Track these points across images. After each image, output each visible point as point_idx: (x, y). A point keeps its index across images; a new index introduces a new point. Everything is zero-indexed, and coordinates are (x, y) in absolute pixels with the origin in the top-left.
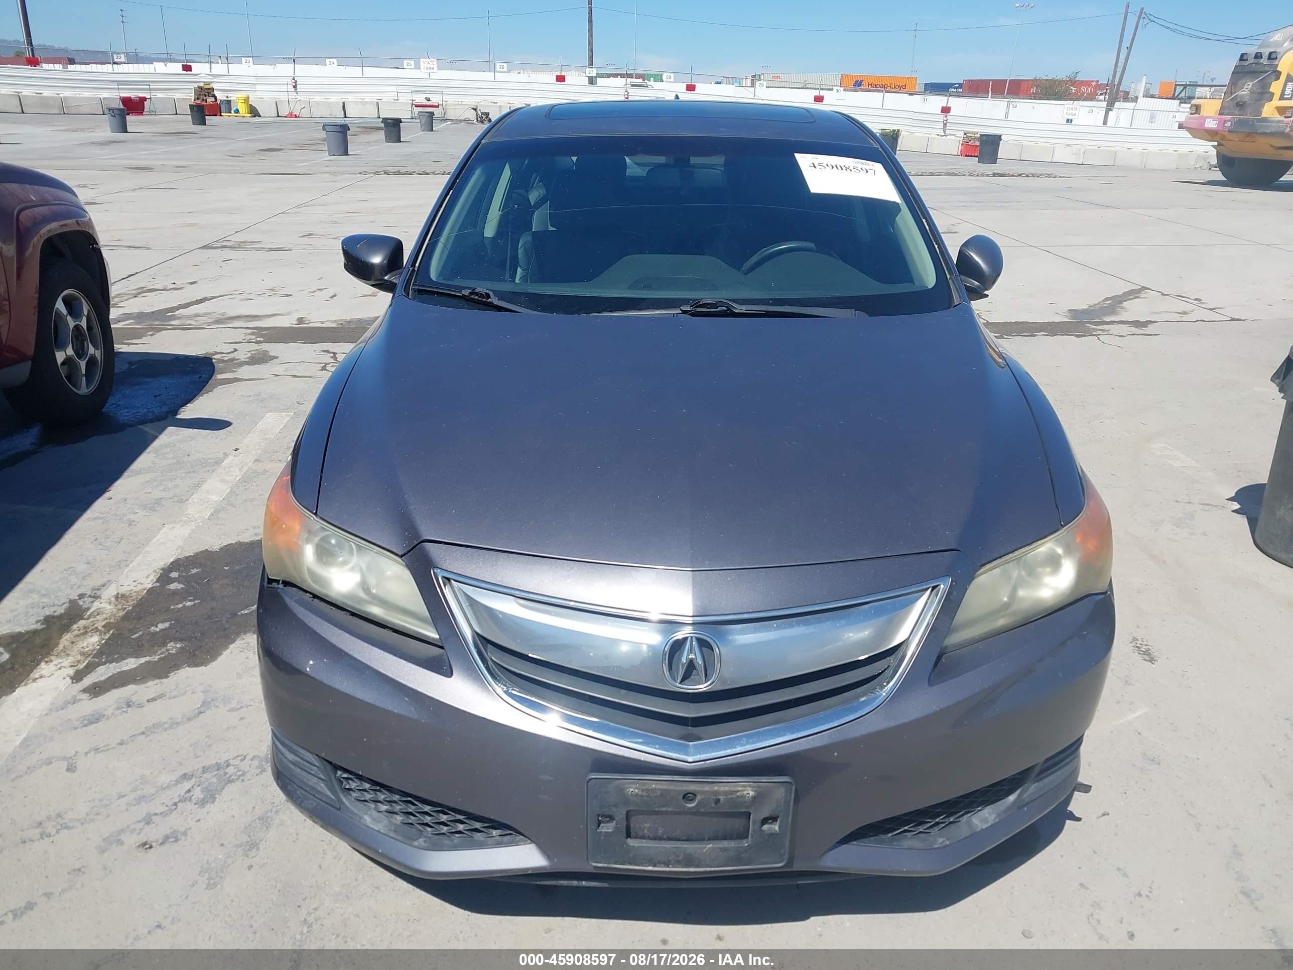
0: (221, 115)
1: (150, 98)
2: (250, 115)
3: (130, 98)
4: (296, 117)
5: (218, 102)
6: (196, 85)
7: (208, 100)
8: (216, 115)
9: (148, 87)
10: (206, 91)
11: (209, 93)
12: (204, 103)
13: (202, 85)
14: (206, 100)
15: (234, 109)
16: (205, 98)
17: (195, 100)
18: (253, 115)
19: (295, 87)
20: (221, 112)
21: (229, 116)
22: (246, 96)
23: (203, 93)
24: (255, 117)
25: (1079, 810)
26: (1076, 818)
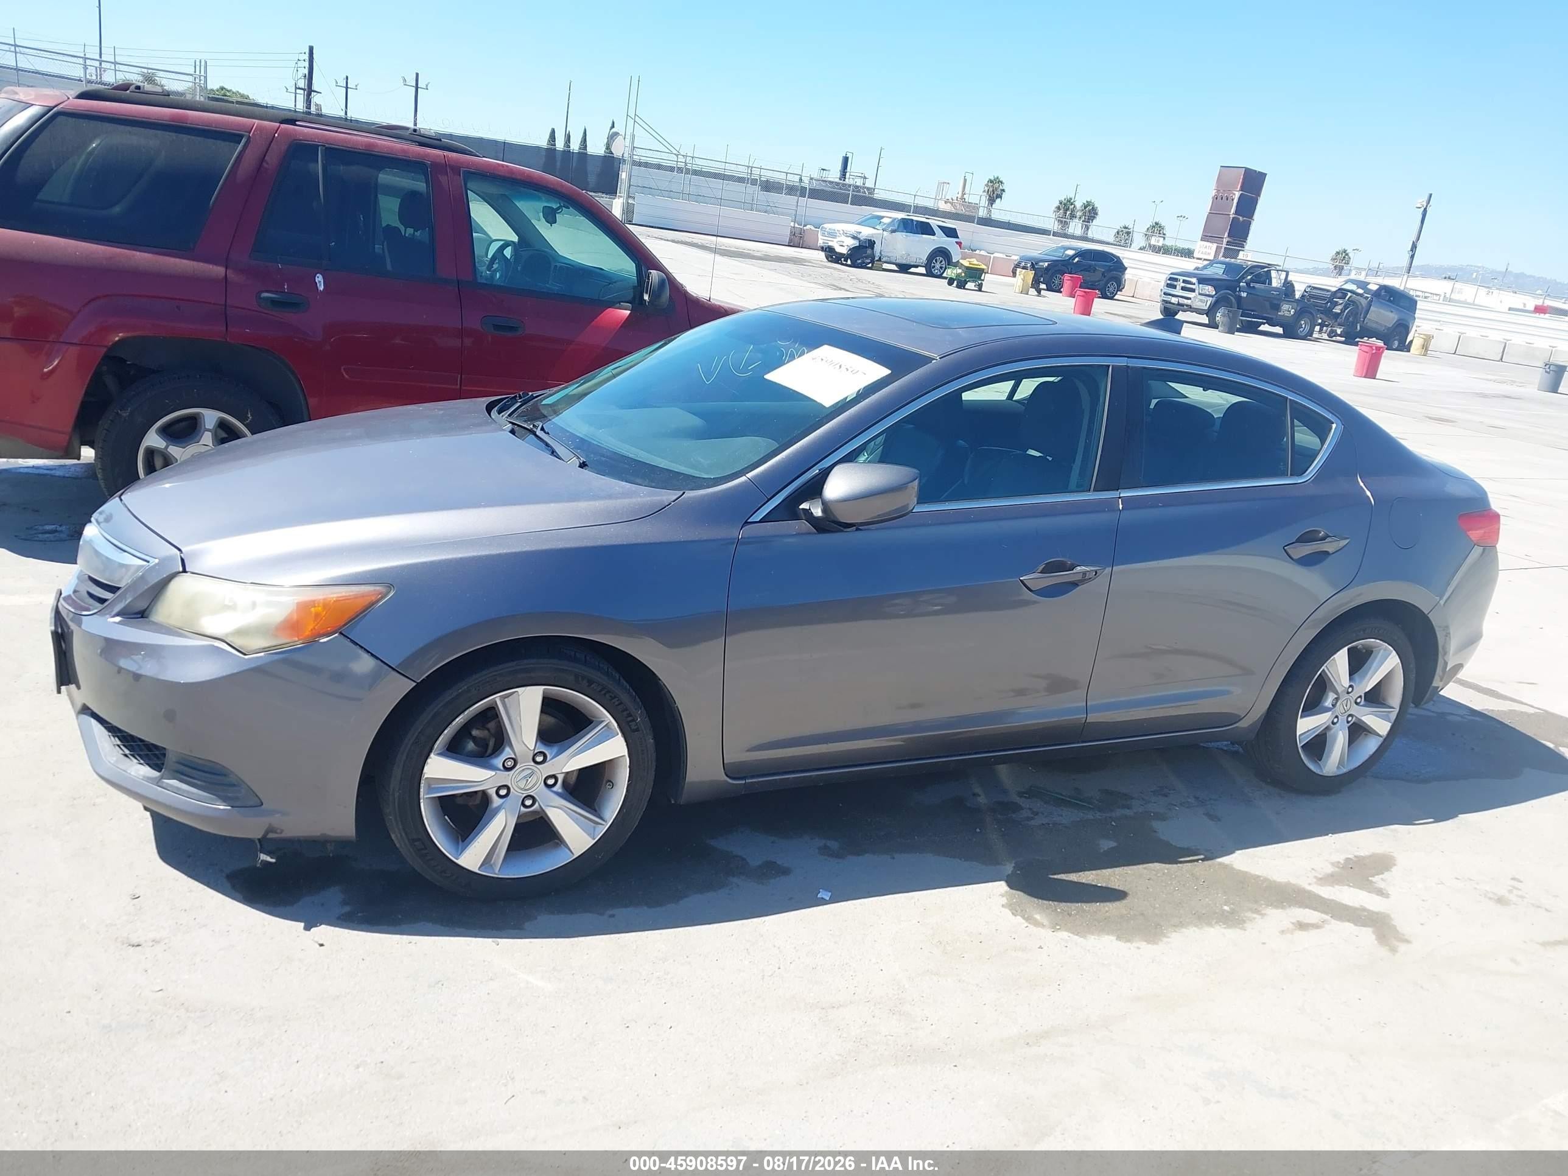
25: (324, 931)
26: (307, 928)
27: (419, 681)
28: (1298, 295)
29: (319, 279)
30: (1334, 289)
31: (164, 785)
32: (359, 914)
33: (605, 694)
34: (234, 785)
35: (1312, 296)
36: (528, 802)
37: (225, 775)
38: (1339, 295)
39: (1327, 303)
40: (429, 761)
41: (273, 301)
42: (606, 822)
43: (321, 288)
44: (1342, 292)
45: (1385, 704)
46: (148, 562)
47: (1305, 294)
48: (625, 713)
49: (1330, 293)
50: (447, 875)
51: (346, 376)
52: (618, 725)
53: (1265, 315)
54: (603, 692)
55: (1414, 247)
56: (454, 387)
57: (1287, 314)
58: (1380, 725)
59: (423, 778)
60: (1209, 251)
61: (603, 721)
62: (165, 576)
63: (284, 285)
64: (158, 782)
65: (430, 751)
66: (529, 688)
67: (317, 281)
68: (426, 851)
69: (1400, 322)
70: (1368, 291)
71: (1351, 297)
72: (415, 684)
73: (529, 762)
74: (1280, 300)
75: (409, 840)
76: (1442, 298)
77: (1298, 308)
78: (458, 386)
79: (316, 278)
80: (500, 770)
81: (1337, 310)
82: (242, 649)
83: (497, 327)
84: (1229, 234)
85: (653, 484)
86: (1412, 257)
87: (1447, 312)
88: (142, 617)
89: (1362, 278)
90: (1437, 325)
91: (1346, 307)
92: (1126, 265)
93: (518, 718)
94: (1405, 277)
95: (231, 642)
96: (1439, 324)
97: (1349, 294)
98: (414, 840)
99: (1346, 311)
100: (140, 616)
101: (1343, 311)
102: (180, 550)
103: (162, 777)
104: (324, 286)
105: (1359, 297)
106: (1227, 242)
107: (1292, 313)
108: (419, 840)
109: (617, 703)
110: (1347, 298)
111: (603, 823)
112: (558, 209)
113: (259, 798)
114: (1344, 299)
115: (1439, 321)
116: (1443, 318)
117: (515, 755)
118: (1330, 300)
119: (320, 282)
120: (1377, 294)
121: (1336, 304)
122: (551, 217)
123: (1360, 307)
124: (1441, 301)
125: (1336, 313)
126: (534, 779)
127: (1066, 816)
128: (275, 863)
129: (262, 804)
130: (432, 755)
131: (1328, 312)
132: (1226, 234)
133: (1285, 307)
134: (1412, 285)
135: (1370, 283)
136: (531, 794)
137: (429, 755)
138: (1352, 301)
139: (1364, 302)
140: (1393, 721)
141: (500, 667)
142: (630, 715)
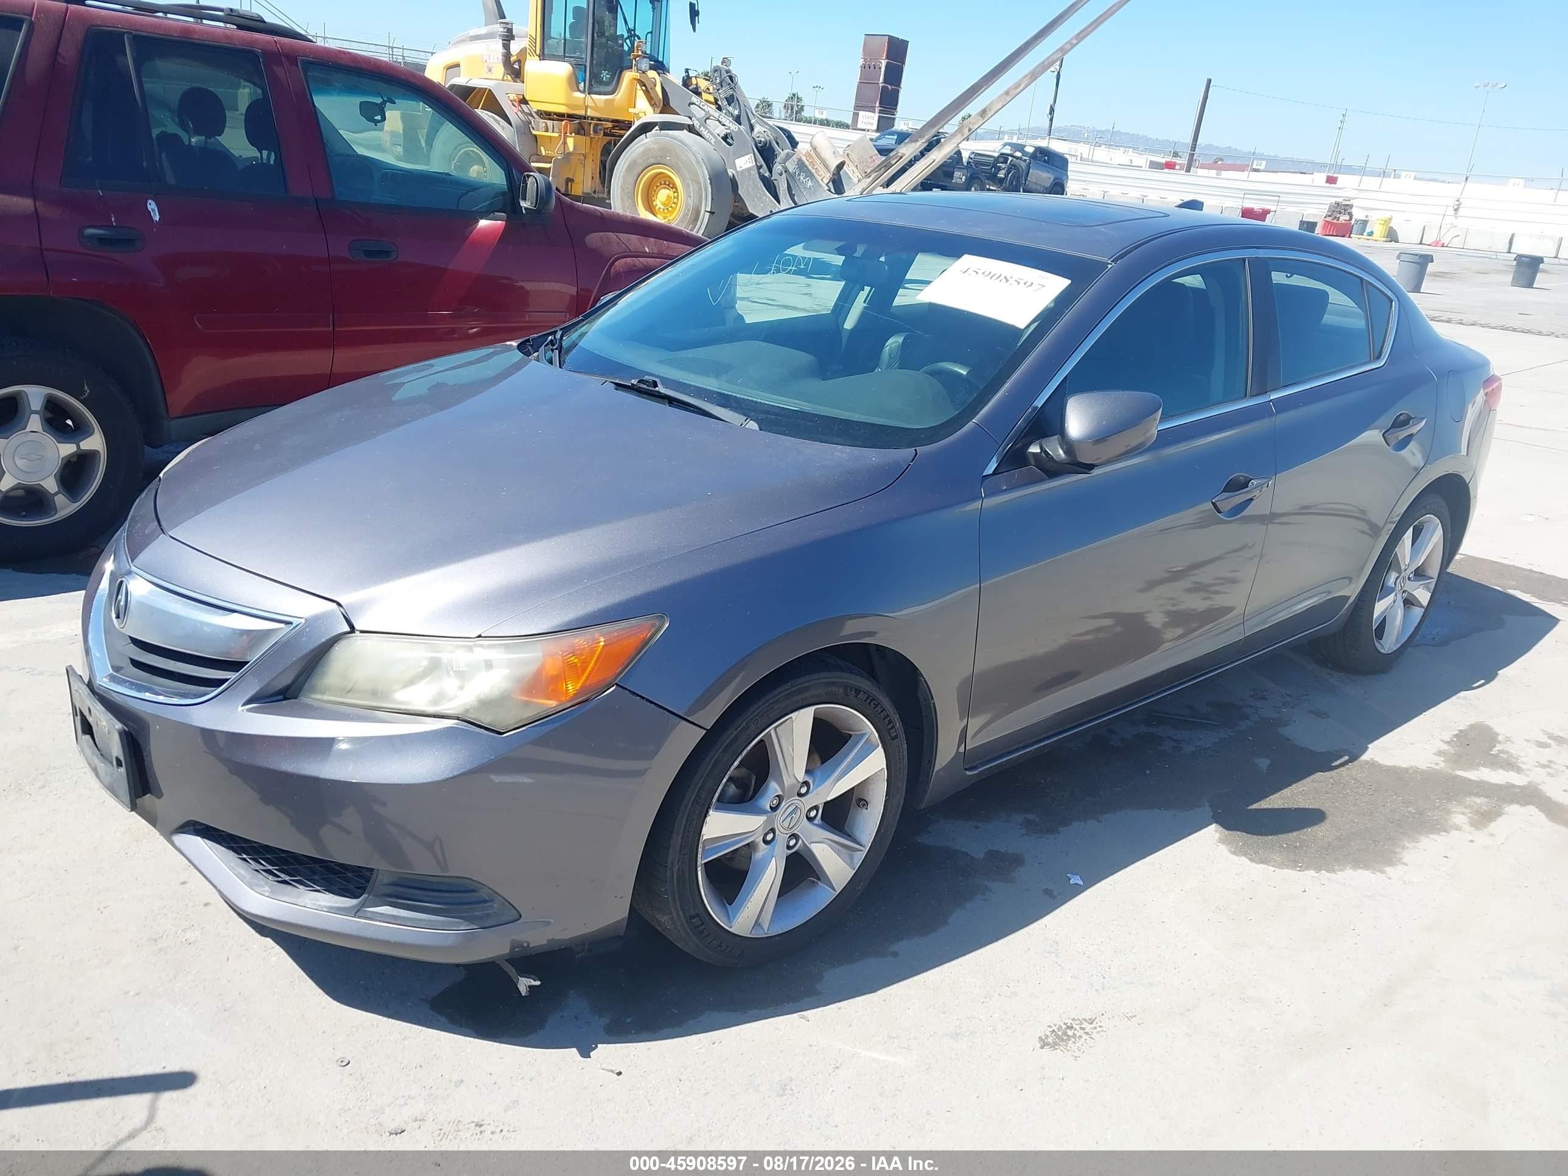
0: (1350, 237)
1: (1275, 211)
2: (1384, 239)
3: (1253, 209)
4: (1443, 246)
5: (1353, 222)
6: (1333, 200)
7: (1341, 218)
8: (1344, 236)
9: (1277, 198)
10: (1343, 207)
11: (1345, 210)
12: (1335, 221)
13: (1340, 200)
14: (1339, 218)
15: (1368, 230)
16: (1338, 215)
17: (1325, 217)
18: (1389, 239)
19: (1456, 210)
20: (1351, 233)
21: (1360, 238)
22: (1389, 217)
23: (1338, 209)
24: (1391, 241)
25: (606, 1053)
26: (585, 1053)
27: (709, 728)
28: (965, 160)
29: (152, 206)
30: (996, 155)
31: (369, 915)
32: (629, 1020)
33: (869, 704)
34: (485, 901)
35: (977, 163)
36: (792, 843)
37: (473, 891)
38: (1001, 160)
39: (992, 168)
40: (708, 819)
41: (101, 239)
42: (864, 847)
43: (157, 218)
44: (1004, 157)
45: (1424, 576)
46: (291, 623)
47: (970, 160)
48: (887, 720)
49: (992, 159)
50: (723, 948)
51: (200, 326)
52: (879, 736)
53: (940, 183)
54: (869, 701)
55: (1052, 110)
56: (327, 329)
57: (959, 181)
58: (1423, 596)
59: (701, 841)
60: (872, 121)
61: (864, 734)
62: (323, 640)
63: (111, 217)
64: (357, 912)
65: (709, 808)
66: (802, 711)
67: (150, 209)
68: (704, 927)
69: (1057, 181)
70: (1024, 153)
71: (1011, 161)
72: (705, 732)
73: (794, 796)
74: (954, 168)
75: (685, 918)
76: (1079, 158)
77: (969, 175)
78: (331, 329)
79: (148, 205)
80: (769, 812)
81: (1001, 175)
82: (494, 726)
83: (368, 253)
84: (880, 103)
85: (858, 443)
86: (1051, 120)
87: (1091, 171)
88: (285, 699)
89: (1015, 140)
90: (1084, 185)
91: (1008, 172)
92: (797, 139)
93: (791, 749)
94: (1048, 138)
95: (475, 719)
96: (1085, 183)
97: (1010, 158)
98: (693, 917)
99: (1010, 175)
100: (281, 697)
101: (1006, 176)
102: (339, 604)
103: (363, 905)
104: (159, 214)
105: (1018, 161)
106: (880, 110)
107: (963, 180)
108: (697, 915)
109: (880, 710)
110: (1009, 162)
111: (863, 849)
112: (384, 102)
113: (518, 911)
114: (1006, 163)
115: (1085, 181)
116: (1089, 178)
117: (783, 791)
118: (994, 166)
119: (153, 210)
120: (1033, 156)
121: (999, 169)
122: (373, 114)
123: (1020, 171)
124: (1079, 161)
125: (1001, 178)
126: (796, 817)
127: (1206, 739)
128: (540, 985)
129: (521, 916)
130: (711, 812)
131: (993, 178)
132: (877, 104)
133: (957, 174)
134: (1057, 146)
135: (1025, 146)
136: (795, 832)
137: (707, 812)
138: (1013, 165)
139: (1023, 165)
140: (1432, 591)
141: (776, 692)
142: (890, 722)
